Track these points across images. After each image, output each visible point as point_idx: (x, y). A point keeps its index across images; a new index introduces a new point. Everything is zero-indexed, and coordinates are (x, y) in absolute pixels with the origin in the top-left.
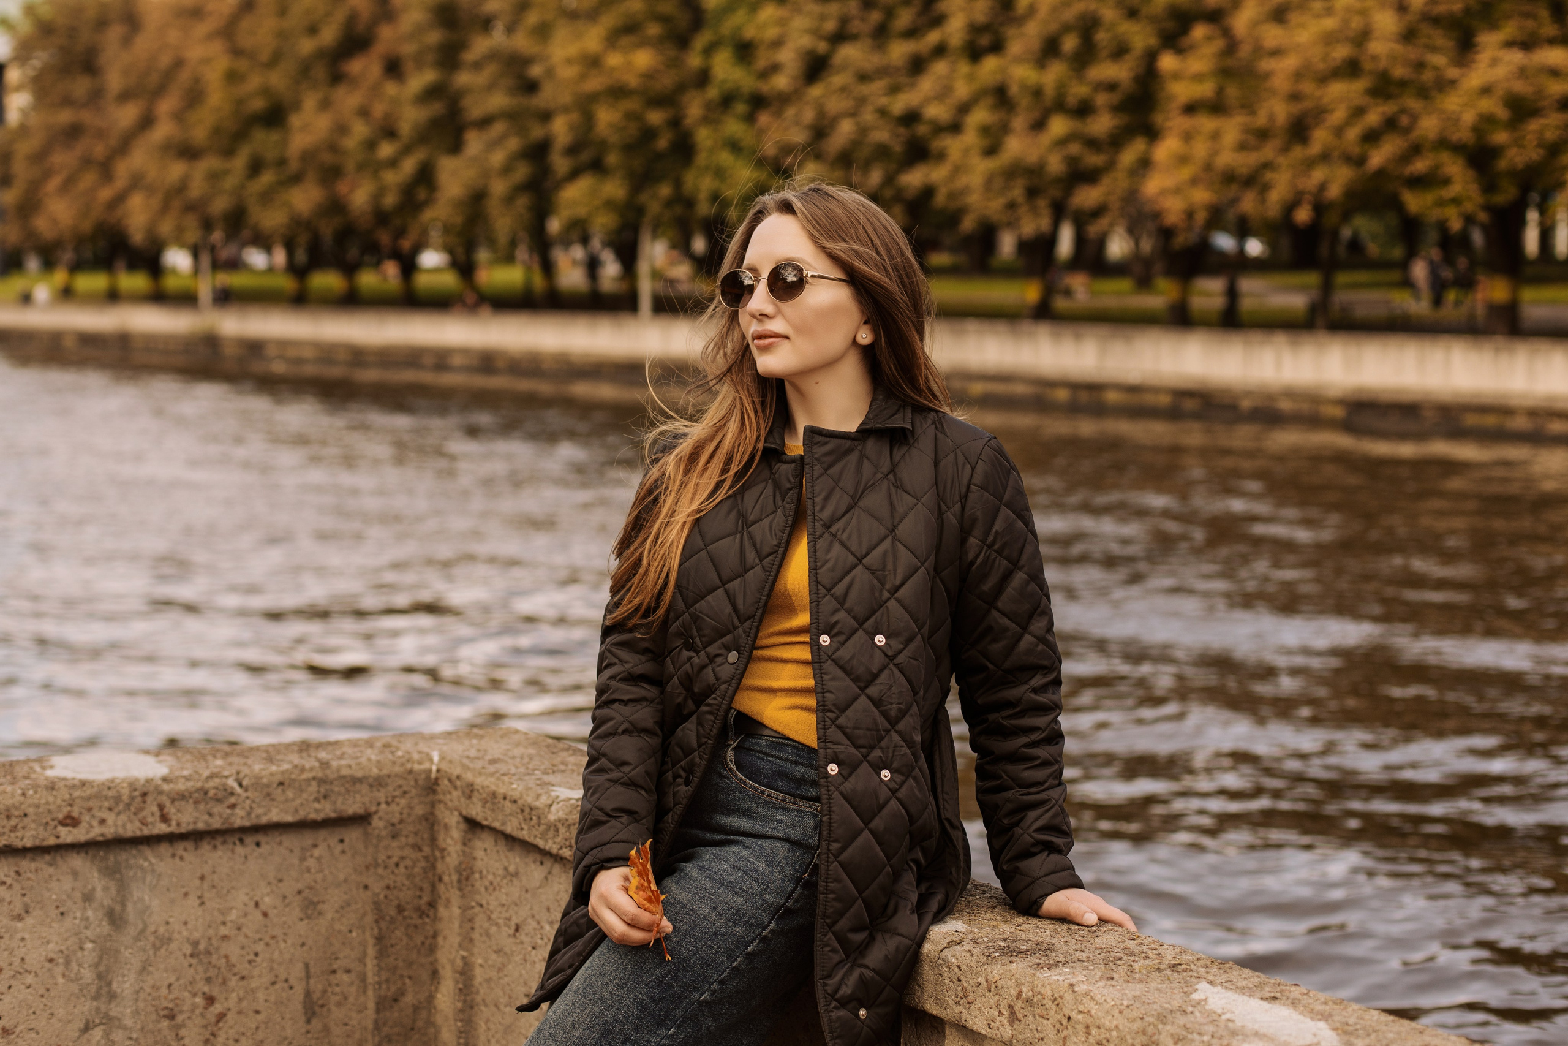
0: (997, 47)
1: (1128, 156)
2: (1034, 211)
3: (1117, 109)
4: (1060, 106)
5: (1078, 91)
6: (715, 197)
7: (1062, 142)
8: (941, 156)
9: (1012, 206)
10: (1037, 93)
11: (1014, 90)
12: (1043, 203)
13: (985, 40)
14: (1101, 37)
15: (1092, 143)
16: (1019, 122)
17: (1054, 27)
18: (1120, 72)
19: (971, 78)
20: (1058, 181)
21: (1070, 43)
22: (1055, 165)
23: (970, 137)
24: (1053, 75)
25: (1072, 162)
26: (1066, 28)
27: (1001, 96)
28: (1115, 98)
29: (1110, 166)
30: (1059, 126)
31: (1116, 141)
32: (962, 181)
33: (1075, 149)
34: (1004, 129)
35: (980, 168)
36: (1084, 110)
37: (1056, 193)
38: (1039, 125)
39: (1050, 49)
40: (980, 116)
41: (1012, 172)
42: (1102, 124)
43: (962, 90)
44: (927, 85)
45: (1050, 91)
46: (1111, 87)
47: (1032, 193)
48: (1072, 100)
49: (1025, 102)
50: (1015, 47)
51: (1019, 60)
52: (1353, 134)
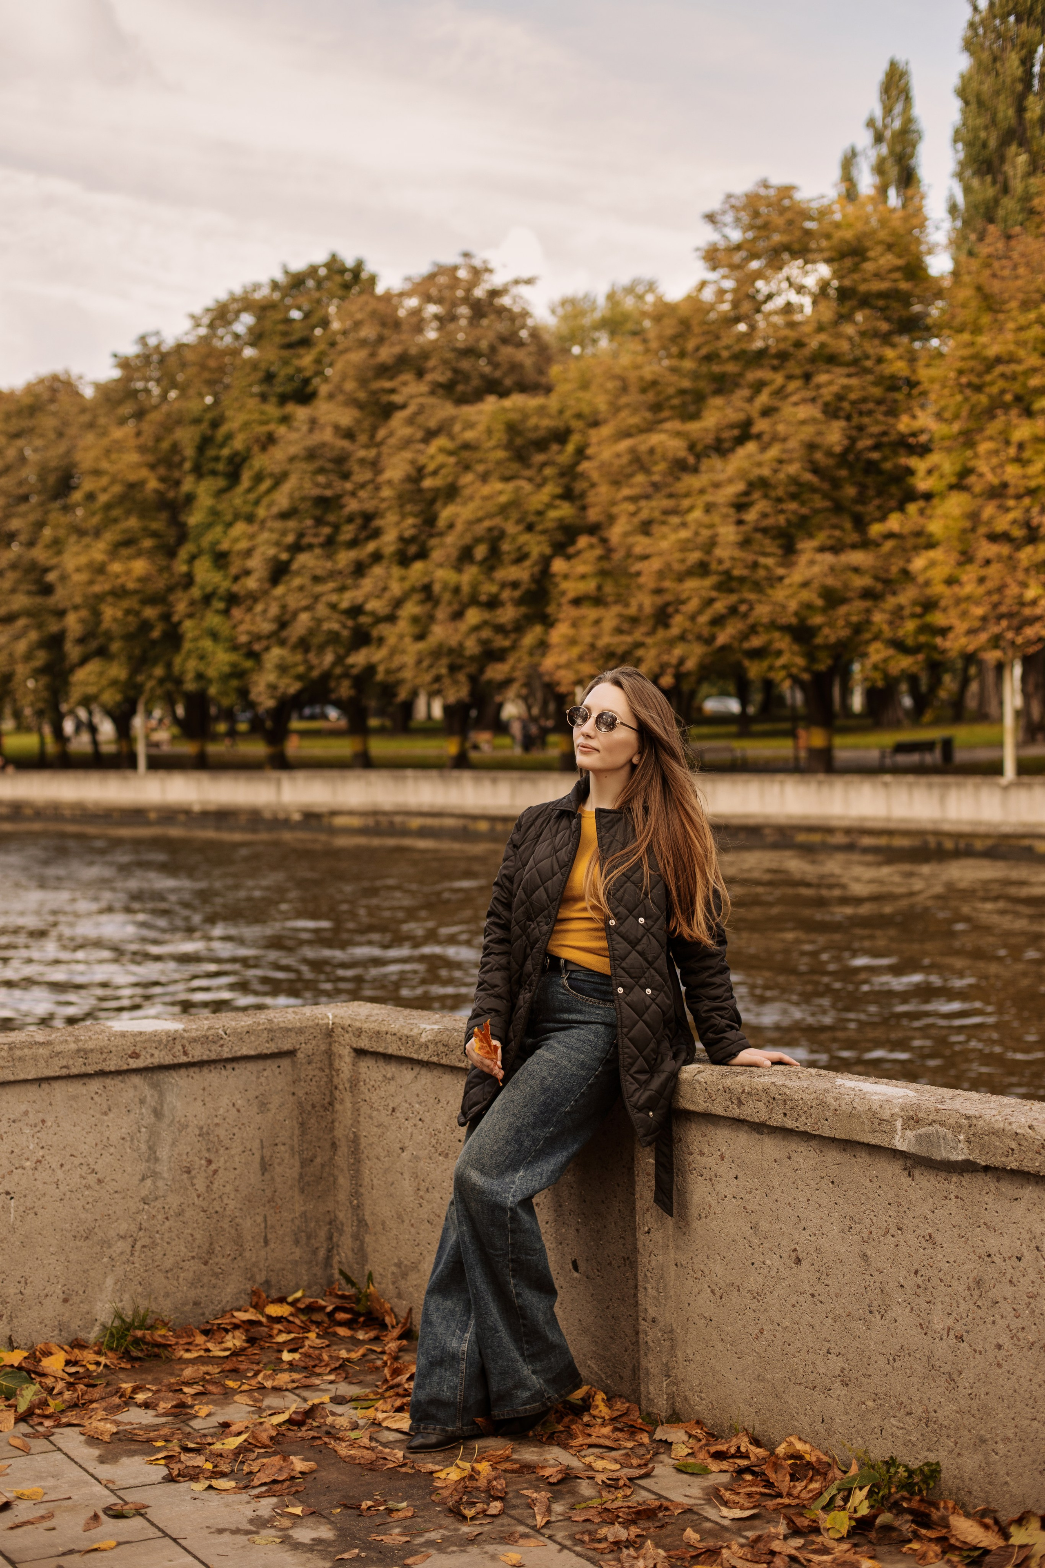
0: (423, 555)
1: (529, 639)
2: (456, 682)
3: (519, 602)
4: (474, 601)
5: (489, 588)
6: (200, 676)
7: (476, 628)
8: (381, 640)
9: (438, 679)
10: (457, 590)
11: (437, 588)
12: (462, 677)
13: (413, 549)
14: (506, 547)
15: (500, 629)
16: (441, 613)
17: (467, 539)
18: (521, 573)
19: (403, 579)
20: (472, 658)
21: (480, 552)
22: (472, 646)
23: (403, 625)
24: (468, 575)
25: (484, 643)
26: (478, 541)
27: (427, 591)
28: (517, 594)
29: (514, 647)
30: (473, 616)
31: (519, 628)
32: (397, 661)
33: (486, 634)
34: (431, 618)
35: (414, 649)
36: (493, 603)
37: (472, 669)
38: (458, 615)
39: (465, 556)
40: (411, 608)
41: (437, 653)
42: (508, 614)
43: (396, 589)
44: (368, 584)
45: (466, 589)
46: (515, 585)
47: (453, 669)
48: (483, 598)
49: (447, 596)
50: (437, 555)
51: (441, 565)
52: (703, 619)
